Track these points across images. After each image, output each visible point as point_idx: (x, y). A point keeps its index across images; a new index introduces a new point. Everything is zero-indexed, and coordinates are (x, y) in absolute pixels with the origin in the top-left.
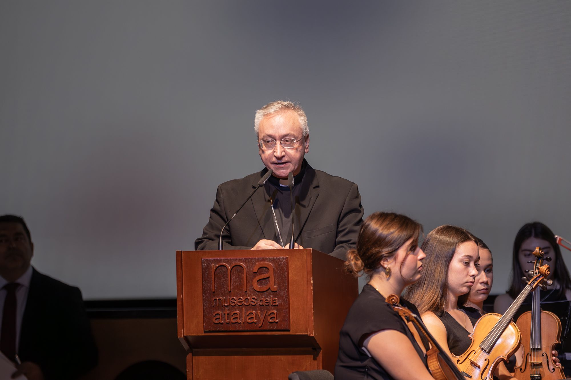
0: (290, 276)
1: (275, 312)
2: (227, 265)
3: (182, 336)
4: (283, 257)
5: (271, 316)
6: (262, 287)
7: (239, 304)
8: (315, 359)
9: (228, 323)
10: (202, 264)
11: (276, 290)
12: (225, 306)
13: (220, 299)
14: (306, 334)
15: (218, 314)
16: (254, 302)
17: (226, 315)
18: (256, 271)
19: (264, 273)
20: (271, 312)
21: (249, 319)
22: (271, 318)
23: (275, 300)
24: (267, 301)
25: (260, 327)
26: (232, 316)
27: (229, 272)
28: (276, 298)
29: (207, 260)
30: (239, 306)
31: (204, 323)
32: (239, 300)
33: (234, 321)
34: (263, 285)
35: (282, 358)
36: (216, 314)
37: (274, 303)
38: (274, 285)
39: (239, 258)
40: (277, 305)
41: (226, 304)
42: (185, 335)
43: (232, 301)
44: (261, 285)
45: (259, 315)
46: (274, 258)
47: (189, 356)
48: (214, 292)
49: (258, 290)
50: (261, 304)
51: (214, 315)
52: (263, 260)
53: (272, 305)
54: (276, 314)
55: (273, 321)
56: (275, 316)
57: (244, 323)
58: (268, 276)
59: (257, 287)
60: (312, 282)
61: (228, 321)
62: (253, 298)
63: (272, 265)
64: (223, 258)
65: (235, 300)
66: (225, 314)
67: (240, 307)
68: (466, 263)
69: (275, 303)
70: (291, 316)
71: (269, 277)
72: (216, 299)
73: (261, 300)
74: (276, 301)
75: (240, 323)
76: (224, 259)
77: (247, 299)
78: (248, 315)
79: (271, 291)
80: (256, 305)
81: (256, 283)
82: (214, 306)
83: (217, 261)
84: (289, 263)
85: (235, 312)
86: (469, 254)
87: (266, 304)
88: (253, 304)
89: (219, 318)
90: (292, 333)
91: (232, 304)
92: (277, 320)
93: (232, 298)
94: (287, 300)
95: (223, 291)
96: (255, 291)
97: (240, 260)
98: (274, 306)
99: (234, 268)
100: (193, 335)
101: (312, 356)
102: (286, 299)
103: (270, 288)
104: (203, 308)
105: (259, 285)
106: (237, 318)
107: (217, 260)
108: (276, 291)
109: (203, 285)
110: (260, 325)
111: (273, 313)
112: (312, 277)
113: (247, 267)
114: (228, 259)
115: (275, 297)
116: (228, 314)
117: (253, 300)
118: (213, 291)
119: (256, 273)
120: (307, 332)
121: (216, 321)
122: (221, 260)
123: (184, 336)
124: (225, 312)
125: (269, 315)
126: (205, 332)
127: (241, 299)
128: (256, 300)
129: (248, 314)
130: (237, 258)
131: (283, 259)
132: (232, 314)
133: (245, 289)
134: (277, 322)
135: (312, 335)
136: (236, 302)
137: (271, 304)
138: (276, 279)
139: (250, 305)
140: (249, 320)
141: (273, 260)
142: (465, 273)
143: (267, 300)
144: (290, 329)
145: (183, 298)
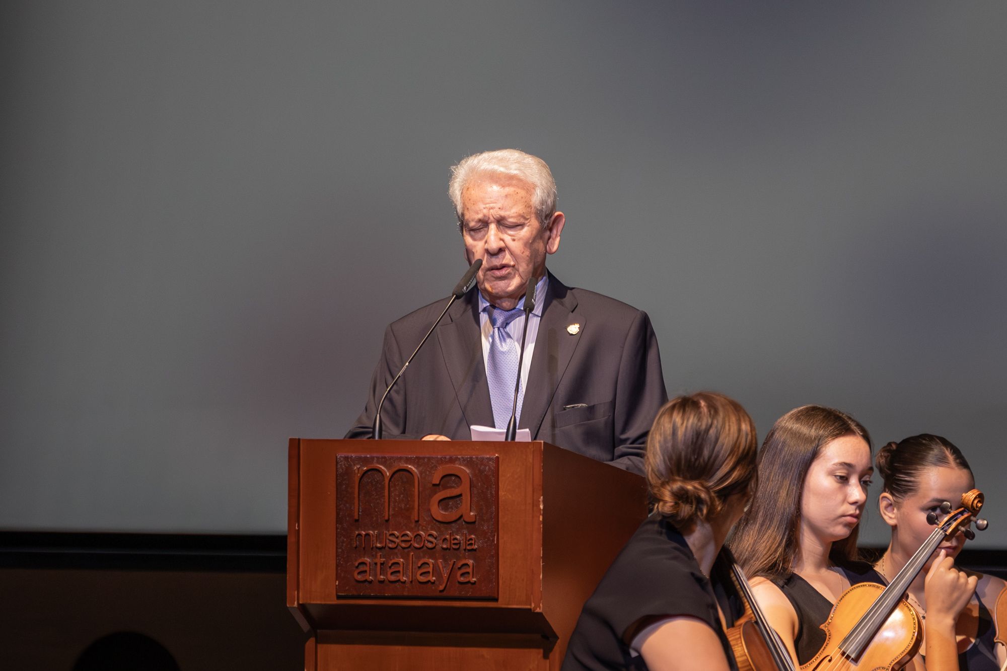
0: (501, 493)
1: (471, 562)
2: (383, 468)
3: (296, 603)
4: (488, 456)
5: (463, 570)
6: (447, 513)
7: (403, 545)
8: (546, 656)
9: (382, 582)
10: (337, 465)
11: (473, 520)
12: (377, 548)
13: (367, 535)
14: (528, 607)
15: (364, 563)
16: (432, 542)
17: (379, 565)
18: (438, 482)
19: (451, 487)
20: (464, 562)
21: (421, 574)
22: (462, 575)
23: (471, 539)
24: (456, 541)
25: (441, 591)
26: (390, 567)
27: (387, 481)
28: (473, 536)
29: (346, 458)
30: (404, 548)
31: (336, 580)
32: (404, 538)
33: (393, 578)
34: (450, 510)
35: (485, 652)
36: (360, 564)
37: (469, 545)
38: (471, 511)
39: (405, 456)
40: (475, 550)
41: (379, 545)
42: (301, 602)
43: (391, 538)
44: (446, 509)
45: (441, 567)
46: (471, 458)
47: (310, 644)
48: (357, 521)
49: (440, 519)
50: (445, 546)
51: (357, 564)
52: (452, 460)
53: (465, 550)
54: (471, 567)
55: (466, 580)
56: (470, 570)
57: (411, 582)
58: (459, 493)
59: (439, 513)
60: (542, 507)
61: (382, 577)
62: (431, 535)
63: (468, 471)
64: (375, 455)
65: (397, 538)
66: (376, 564)
67: (406, 550)
68: (841, 477)
69: (471, 544)
70: (501, 572)
71: (461, 495)
72: (360, 535)
73: (445, 539)
74: (473, 542)
75: (404, 582)
76: (378, 458)
77: (419, 535)
78: (419, 567)
79: (465, 522)
80: (434, 548)
81: (436, 506)
82: (356, 548)
83: (365, 461)
84: (500, 468)
85: (396, 560)
86: (848, 461)
87: (454, 547)
88: (430, 545)
89: (365, 572)
90: (501, 604)
91: (390, 546)
92: (474, 579)
93: (391, 532)
94: (493, 540)
95: (374, 519)
96: (435, 522)
97: (408, 460)
98: (469, 550)
99: (396, 476)
100: (315, 602)
101: (541, 651)
102: (491, 539)
103: (461, 516)
104: (337, 551)
105: (442, 509)
106: (399, 572)
107: (366, 458)
108: (474, 522)
109: (337, 507)
110: (441, 588)
111: (467, 565)
112: (542, 497)
113: (421, 473)
114: (385, 457)
115: (470, 534)
116: (382, 564)
117: (430, 539)
118: (356, 517)
119: (438, 485)
120: (531, 605)
121: (359, 577)
122: (372, 458)
123: (298, 603)
124: (376, 560)
125: (459, 568)
126: (339, 597)
127: (407, 535)
128: (436, 538)
129: (419, 565)
130: (403, 456)
131: (490, 459)
132: (390, 565)
133: (415, 516)
134: (475, 583)
135: (538, 610)
136: (397, 540)
137: (462, 547)
138: (475, 499)
139: (425, 548)
140: (422, 577)
141: (469, 462)
142: (840, 497)
143: (456, 539)
144: (498, 597)
145: (299, 530)
